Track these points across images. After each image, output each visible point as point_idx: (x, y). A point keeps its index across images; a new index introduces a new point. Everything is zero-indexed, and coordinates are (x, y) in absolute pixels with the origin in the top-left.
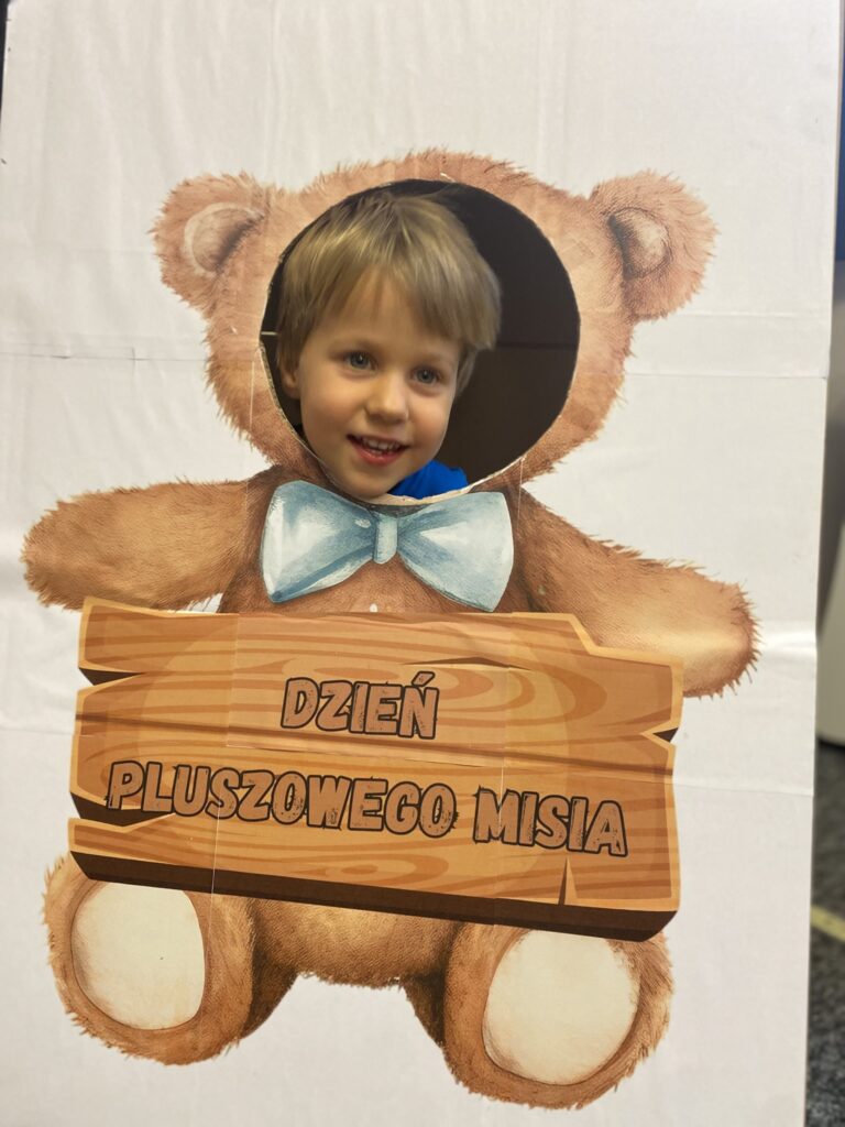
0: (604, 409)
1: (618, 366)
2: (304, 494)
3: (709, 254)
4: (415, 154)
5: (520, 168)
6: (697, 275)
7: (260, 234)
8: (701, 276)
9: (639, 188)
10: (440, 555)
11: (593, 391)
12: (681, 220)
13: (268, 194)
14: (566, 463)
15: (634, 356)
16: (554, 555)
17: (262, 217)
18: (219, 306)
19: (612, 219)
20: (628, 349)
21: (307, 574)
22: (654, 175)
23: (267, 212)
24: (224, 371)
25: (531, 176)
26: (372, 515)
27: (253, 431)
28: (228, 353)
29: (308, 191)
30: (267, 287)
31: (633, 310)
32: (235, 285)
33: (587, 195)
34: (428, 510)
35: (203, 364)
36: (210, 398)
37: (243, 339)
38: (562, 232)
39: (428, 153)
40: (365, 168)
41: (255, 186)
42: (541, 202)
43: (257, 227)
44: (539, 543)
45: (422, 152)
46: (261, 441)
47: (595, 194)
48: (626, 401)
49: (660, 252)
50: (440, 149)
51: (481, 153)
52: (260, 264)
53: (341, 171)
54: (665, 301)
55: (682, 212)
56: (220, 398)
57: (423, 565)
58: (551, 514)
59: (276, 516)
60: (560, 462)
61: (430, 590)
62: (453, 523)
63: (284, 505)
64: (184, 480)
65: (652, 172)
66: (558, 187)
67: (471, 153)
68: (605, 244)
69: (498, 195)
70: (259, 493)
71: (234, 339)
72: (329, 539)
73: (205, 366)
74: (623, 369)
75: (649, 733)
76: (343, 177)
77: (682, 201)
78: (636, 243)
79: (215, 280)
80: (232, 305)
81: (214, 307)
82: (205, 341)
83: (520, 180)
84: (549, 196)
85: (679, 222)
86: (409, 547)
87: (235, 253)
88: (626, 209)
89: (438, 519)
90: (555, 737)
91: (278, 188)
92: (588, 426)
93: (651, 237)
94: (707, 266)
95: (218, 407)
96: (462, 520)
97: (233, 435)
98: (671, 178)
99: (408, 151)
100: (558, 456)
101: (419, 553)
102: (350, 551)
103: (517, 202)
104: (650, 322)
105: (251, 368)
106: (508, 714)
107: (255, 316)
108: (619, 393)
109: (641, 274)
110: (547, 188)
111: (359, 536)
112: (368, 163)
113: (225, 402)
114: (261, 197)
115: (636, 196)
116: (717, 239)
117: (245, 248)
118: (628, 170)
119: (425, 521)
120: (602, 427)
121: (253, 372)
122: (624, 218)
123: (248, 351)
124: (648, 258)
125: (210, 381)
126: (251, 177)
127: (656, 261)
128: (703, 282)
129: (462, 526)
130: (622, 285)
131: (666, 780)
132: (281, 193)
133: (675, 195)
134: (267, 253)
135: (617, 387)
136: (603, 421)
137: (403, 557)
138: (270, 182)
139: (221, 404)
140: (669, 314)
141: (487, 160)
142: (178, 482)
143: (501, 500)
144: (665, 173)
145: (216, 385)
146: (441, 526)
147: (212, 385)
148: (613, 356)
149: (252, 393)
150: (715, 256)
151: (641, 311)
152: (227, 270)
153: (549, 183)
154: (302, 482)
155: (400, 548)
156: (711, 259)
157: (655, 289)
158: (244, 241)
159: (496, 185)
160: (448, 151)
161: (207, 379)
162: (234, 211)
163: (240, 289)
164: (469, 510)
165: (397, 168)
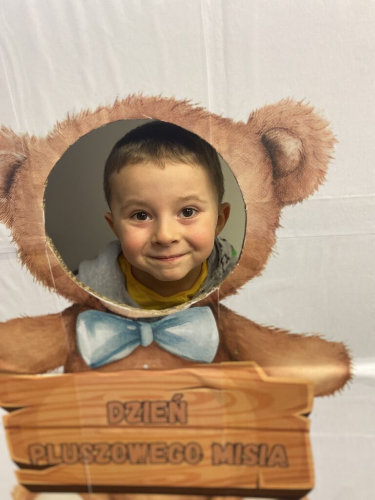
0: (265, 259)
1: (272, 234)
2: (95, 317)
3: (331, 157)
4: (120, 100)
5: (196, 104)
6: (322, 172)
7: (27, 170)
8: (324, 172)
9: (281, 112)
10: (178, 339)
11: (257, 249)
12: (311, 134)
13: (25, 142)
14: (244, 289)
15: (282, 227)
16: (241, 335)
17: (26, 158)
18: (15, 219)
19: (264, 137)
20: (278, 224)
21: (106, 354)
22: (292, 101)
23: (28, 154)
24: (29, 256)
25: (205, 110)
26: (137, 324)
27: (57, 287)
28: (29, 246)
29: (51, 136)
30: (42, 204)
31: (280, 199)
32: (21, 205)
33: (245, 121)
34: (167, 318)
35: (15, 255)
36: (26, 272)
37: (35, 237)
38: (230, 151)
39: (129, 99)
40: (87, 114)
41: (14, 136)
42: (213, 129)
43: (23, 166)
44: (232, 329)
45: (125, 98)
46: (62, 291)
47: (251, 119)
48: (278, 253)
49: (297, 158)
50: (137, 95)
51: (167, 95)
52: (33, 190)
53: (71, 118)
54: (300, 191)
55: (312, 128)
56: (32, 271)
57: (169, 344)
58: (238, 316)
59: (82, 328)
60: (241, 289)
61: (174, 356)
62: (182, 324)
63: (86, 323)
64: (25, 316)
65: (290, 99)
66: (224, 116)
67: (160, 96)
68: (260, 155)
69: (183, 127)
70: (70, 318)
71: (30, 238)
72: (115, 337)
73: (17, 256)
74: (275, 235)
75: (297, 414)
76: (73, 123)
77: (312, 120)
78: (281, 153)
79: (7, 203)
80: (23, 218)
81: (12, 220)
82: (12, 241)
83: (198, 114)
84: (219, 123)
85: (310, 136)
86: (159, 337)
87: (15, 185)
88: (273, 129)
89: (174, 322)
90: (249, 418)
91: (31, 135)
92: (255, 268)
93: (291, 147)
94: (329, 165)
95: (32, 277)
96: (188, 322)
97: (45, 291)
98: (304, 103)
99: (114, 99)
100: (239, 285)
101: (166, 339)
102: (127, 341)
103: (197, 130)
104: (291, 205)
105: (46, 254)
106: (224, 410)
107: (40, 223)
108: (272, 249)
109: (284, 174)
110: (216, 118)
111: (131, 334)
112: (88, 111)
113: (35, 273)
114: (21, 143)
115: (280, 119)
116: (336, 146)
117: (20, 180)
118: (273, 100)
119: (167, 324)
120: (264, 268)
121: (47, 256)
122: (272, 136)
123: (41, 244)
124: (289, 163)
125: (23, 263)
126: (9, 130)
127: (295, 165)
128: (326, 177)
129: (188, 324)
130: (273, 183)
131: (306, 435)
132: (33, 139)
133: (307, 115)
134: (36, 182)
135: (272, 246)
136: (264, 265)
137: (158, 342)
138: (24, 132)
139: (34, 274)
140: (304, 200)
141: (172, 100)
142: (21, 317)
143: (209, 310)
144: (298, 100)
145: (27, 265)
146: (176, 325)
147: (25, 265)
148: (269, 229)
149: (50, 268)
150: (334, 158)
151: (286, 199)
152: (13, 196)
153: (218, 114)
154: (92, 311)
155: (155, 338)
156: (331, 160)
157: (294, 184)
158: (18, 176)
159: (180, 119)
160: (143, 96)
161: (21, 262)
162: (5, 155)
163: (24, 207)
164: (191, 317)
165: (110, 113)
